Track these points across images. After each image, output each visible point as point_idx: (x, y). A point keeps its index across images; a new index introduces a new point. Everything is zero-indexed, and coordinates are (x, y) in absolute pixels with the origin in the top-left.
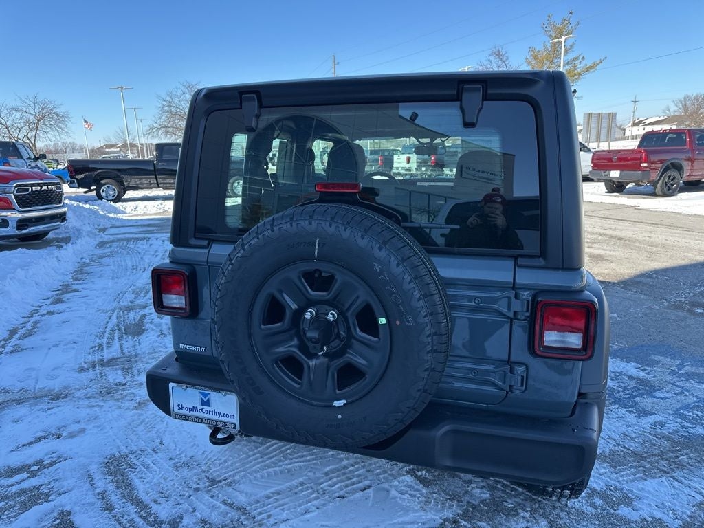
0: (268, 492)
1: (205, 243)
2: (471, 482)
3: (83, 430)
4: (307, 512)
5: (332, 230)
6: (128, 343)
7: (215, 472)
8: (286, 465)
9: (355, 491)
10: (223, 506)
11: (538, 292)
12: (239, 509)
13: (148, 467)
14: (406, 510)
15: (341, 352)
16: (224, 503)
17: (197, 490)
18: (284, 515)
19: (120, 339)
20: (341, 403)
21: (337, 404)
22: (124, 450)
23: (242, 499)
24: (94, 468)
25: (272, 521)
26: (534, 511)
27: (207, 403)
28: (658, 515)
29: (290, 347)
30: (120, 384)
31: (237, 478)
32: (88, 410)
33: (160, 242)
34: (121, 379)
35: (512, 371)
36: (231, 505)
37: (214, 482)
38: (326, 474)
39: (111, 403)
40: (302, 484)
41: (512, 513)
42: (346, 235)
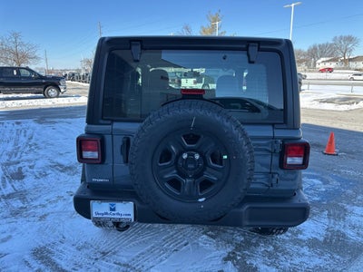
0: (137, 254)
1: (109, 122)
2: (233, 234)
3: (10, 237)
4: (161, 261)
5: (201, 113)
6: (17, 184)
7: (103, 248)
8: (140, 239)
9: (181, 247)
10: (116, 266)
11: (284, 140)
12: (124, 265)
13: (61, 252)
14: (210, 251)
15: (201, 174)
16: (115, 263)
17: (96, 259)
18: (151, 264)
19: (10, 182)
20: (203, 199)
21: (200, 200)
22: (42, 245)
23: (125, 260)
24: (27, 257)
25: (145, 268)
26: (265, 243)
27: (114, 210)
28: (314, 236)
29: (173, 174)
30: (22, 208)
31: (116, 249)
32: (8, 225)
33: (10, 125)
34: (21, 205)
35: (273, 177)
36: (119, 264)
37: (104, 254)
38: (164, 240)
39: (21, 219)
40: (153, 247)
41: (256, 245)
42: (209, 115)
